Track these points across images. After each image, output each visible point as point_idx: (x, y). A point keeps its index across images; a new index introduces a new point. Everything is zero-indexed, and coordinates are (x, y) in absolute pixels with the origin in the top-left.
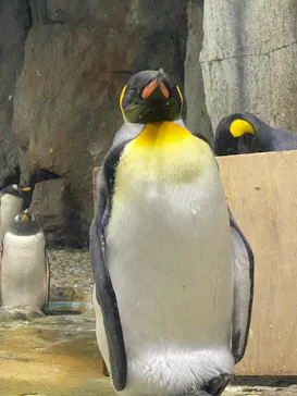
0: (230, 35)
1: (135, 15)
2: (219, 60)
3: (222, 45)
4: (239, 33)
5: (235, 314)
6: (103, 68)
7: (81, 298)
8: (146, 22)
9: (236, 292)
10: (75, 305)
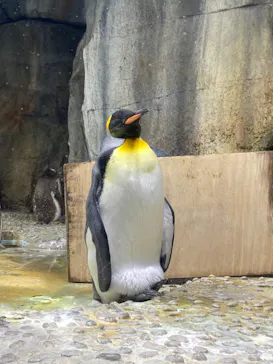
0: (99, 97)
1: (34, 85)
2: (93, 110)
3: (95, 102)
4: (104, 97)
5: (163, 244)
6: (16, 113)
7: (17, 238)
8: (40, 89)
9: (164, 233)
10: (14, 242)
